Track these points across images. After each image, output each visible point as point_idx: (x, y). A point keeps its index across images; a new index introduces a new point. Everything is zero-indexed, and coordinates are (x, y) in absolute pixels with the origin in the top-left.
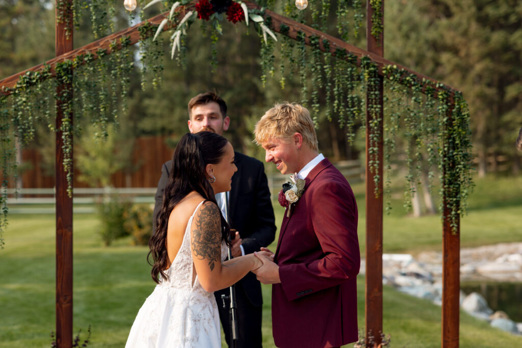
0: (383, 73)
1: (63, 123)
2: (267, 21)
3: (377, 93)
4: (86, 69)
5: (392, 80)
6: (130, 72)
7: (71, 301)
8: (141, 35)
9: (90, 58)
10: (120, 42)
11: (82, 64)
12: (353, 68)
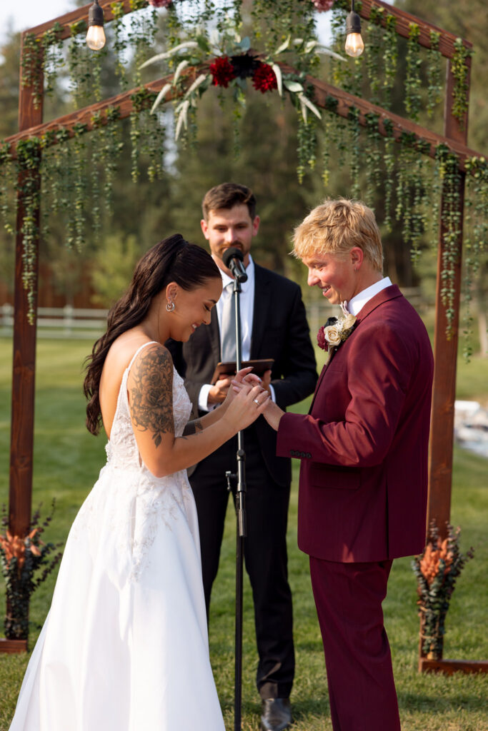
0: (465, 168)
1: (25, 223)
2: (308, 91)
3: (456, 195)
4: (59, 150)
5: (477, 178)
6: (118, 156)
7: (30, 465)
8: (134, 105)
9: (65, 136)
10: (106, 115)
11: (54, 143)
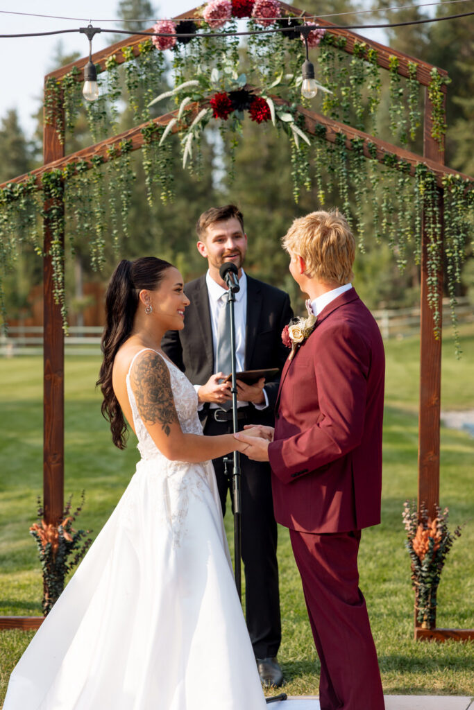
0: (443, 185)
2: (299, 120)
3: (435, 209)
4: (79, 181)
5: (454, 194)
8: (145, 138)
9: (84, 167)
10: (120, 148)
11: (74, 175)
12: (405, 178)
